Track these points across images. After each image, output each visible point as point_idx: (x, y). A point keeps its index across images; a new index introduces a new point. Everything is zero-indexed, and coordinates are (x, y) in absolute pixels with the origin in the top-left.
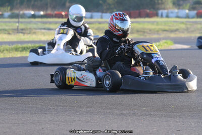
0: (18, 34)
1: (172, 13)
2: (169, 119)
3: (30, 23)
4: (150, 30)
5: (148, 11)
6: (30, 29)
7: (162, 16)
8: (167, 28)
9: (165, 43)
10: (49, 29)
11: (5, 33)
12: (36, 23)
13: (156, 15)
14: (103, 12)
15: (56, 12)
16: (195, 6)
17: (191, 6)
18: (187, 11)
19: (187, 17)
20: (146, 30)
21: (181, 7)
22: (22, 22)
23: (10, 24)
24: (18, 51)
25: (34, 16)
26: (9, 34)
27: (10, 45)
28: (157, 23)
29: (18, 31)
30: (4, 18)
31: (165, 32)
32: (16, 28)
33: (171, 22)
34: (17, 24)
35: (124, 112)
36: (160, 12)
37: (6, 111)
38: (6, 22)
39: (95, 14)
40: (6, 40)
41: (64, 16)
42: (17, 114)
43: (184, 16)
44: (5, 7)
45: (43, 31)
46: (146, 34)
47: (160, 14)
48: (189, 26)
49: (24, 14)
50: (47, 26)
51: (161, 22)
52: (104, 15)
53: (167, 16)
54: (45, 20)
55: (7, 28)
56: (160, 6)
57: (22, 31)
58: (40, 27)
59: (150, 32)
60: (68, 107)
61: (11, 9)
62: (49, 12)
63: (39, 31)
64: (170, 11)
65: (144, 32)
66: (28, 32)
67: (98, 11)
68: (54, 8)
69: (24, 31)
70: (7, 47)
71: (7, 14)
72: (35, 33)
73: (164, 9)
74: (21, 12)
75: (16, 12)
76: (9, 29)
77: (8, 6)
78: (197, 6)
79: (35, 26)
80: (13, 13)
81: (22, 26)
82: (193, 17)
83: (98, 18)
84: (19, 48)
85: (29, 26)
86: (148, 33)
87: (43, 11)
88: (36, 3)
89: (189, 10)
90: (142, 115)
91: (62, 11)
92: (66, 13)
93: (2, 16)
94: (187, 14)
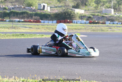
0: (13, 29)
1: (79, 21)
2: (82, 66)
3: (18, 24)
5: (68, 20)
8: (76, 28)
9: (77, 34)
10: (26, 27)
11: (7, 29)
12: (20, 24)
13: (72, 22)
14: (49, 20)
15: (28, 20)
16: (88, 19)
18: (85, 21)
21: (83, 19)
22: (14, 24)
23: (9, 25)
25: (19, 22)
26: (9, 29)
28: (72, 25)
29: (12, 28)
30: (6, 22)
31: (76, 30)
32: (12, 26)
33: (78, 25)
35: (62, 62)
36: (73, 21)
38: (7, 24)
39: (45, 21)
41: (32, 22)
47: (73, 22)
48: (86, 27)
49: (15, 20)
50: (25, 26)
51: (74, 25)
52: (49, 21)
53: (77, 23)
54: (24, 23)
55: (8, 26)
56: (74, 19)
57: (14, 28)
58: (22, 26)
61: (9, 18)
62: (26, 20)
63: (22, 28)
67: (46, 20)
68: (28, 18)
69: (15, 28)
70: (9, 34)
71: (8, 20)
72: (20, 29)
73: (75, 20)
74: (14, 20)
75: (12, 19)
77: (8, 17)
79: (20, 26)
80: (10, 20)
81: (14, 26)
82: (88, 24)
83: (47, 23)
84: (14, 35)
85: (17, 26)
87: (23, 19)
88: (20, 16)
89: (86, 20)
90: (70, 64)
91: (31, 20)
92: (33, 20)
93: (5, 21)
94: (85, 22)
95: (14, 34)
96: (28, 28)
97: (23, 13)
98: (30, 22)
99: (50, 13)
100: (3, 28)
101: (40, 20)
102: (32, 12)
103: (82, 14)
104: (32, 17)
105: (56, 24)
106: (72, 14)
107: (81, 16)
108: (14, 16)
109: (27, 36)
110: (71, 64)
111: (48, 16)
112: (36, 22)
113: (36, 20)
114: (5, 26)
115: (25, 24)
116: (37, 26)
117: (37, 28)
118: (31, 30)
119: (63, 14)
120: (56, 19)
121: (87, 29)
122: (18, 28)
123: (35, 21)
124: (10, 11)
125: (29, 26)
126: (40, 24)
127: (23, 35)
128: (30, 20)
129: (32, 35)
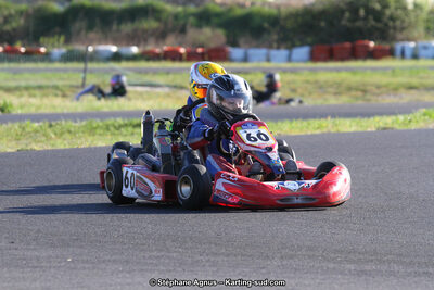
1: (425, 48)
4: (378, 87)
5: (372, 44)
7: (403, 55)
9: (425, 115)
10: (152, 86)
11: (56, 95)
13: (391, 53)
14: (270, 47)
15: (165, 48)
20: (368, 88)
22: (92, 71)
23: (66, 76)
25: (117, 57)
26: (64, 96)
28: (393, 70)
30: (51, 61)
31: (413, 92)
32: (80, 82)
33: (424, 68)
35: (368, 268)
36: (398, 46)
37: (103, 266)
38: (58, 70)
39: (253, 52)
40: (59, 111)
41: (185, 56)
42: (129, 272)
44: (53, 36)
45: (140, 89)
46: (368, 96)
47: (398, 52)
49: (95, 52)
51: (403, 69)
52: (274, 53)
53: (415, 56)
54: (143, 64)
55: (60, 83)
56: (399, 36)
58: (133, 82)
59: (377, 91)
60: (239, 257)
62: (150, 47)
65: (365, 91)
67: (258, 46)
71: (58, 51)
73: (409, 40)
74: (91, 49)
75: (79, 47)
76: (65, 86)
77: (60, 34)
80: (70, 52)
81: (92, 80)
83: (260, 61)
86: (374, 94)
87: (137, 45)
88: (122, 27)
90: (409, 275)
91: (181, 45)
92: (189, 49)
93: (47, 57)
95: (97, 122)
96: (167, 90)
97: (134, 14)
98: (173, 56)
99: (278, 7)
100: (37, 92)
102: (180, 9)
104: (183, 31)
105: (311, 65)
106: (388, 12)
108: (90, 28)
110: (417, 274)
111: (266, 25)
112: (202, 57)
113: (202, 46)
114: (44, 82)
115: (145, 72)
119: (342, 12)
120: (309, 40)
123: (199, 50)
124: (67, 5)
125: (171, 77)
126: (227, 65)
128: (175, 47)
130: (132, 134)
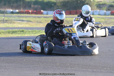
1: (96, 12)
3: (10, 17)
6: (11, 20)
10: (23, 21)
12: (14, 17)
15: (26, 10)
16: (109, 8)
17: (107, 8)
18: (105, 11)
19: (105, 14)
21: (102, 9)
22: (6, 16)
24: (10, 33)
25: (12, 13)
27: (4, 30)
32: (3, 19)
33: (96, 17)
34: (3, 17)
39: (49, 12)
41: (31, 13)
43: (103, 14)
45: (19, 21)
48: (106, 20)
50: (21, 19)
53: (93, 14)
54: (19, 15)
58: (17, 19)
62: (22, 10)
63: (17, 21)
64: (95, 11)
66: (10, 22)
67: (51, 10)
68: (25, 8)
69: (7, 22)
72: (14, 23)
78: (111, 8)
79: (14, 19)
81: (6, 19)
82: (109, 15)
85: (10, 19)
87: (18, 10)
88: (14, 5)
89: (106, 10)
91: (30, 10)
92: (32, 11)
94: (105, 13)
96: (26, 22)
98: (28, 13)
101: (42, 11)
103: (101, 1)
107: (100, 5)
108: (5, 5)
109: (28, 32)
111: (53, 5)
112: (36, 13)
115: (20, 17)
116: (37, 19)
117: (38, 22)
118: (30, 24)
119: (74, 2)
121: (108, 22)
122: (11, 22)
123: (35, 11)
125: (27, 18)
126: (42, 15)
127: (23, 31)
128: (28, 10)
129: (36, 31)
130: (20, 33)
